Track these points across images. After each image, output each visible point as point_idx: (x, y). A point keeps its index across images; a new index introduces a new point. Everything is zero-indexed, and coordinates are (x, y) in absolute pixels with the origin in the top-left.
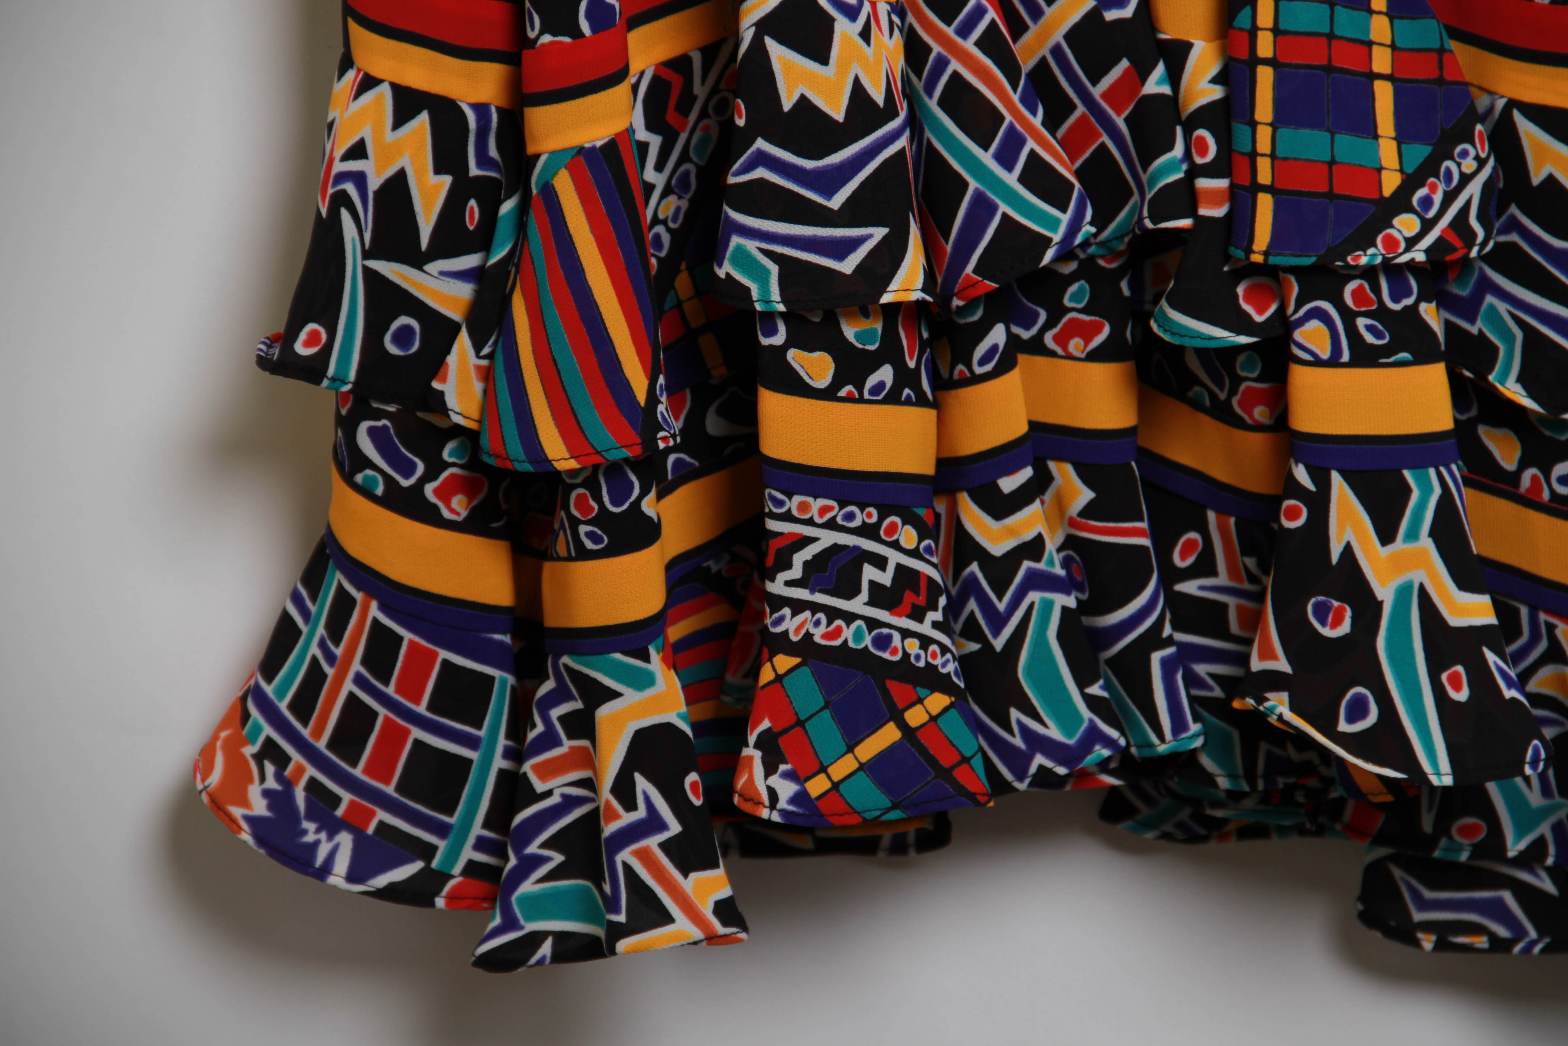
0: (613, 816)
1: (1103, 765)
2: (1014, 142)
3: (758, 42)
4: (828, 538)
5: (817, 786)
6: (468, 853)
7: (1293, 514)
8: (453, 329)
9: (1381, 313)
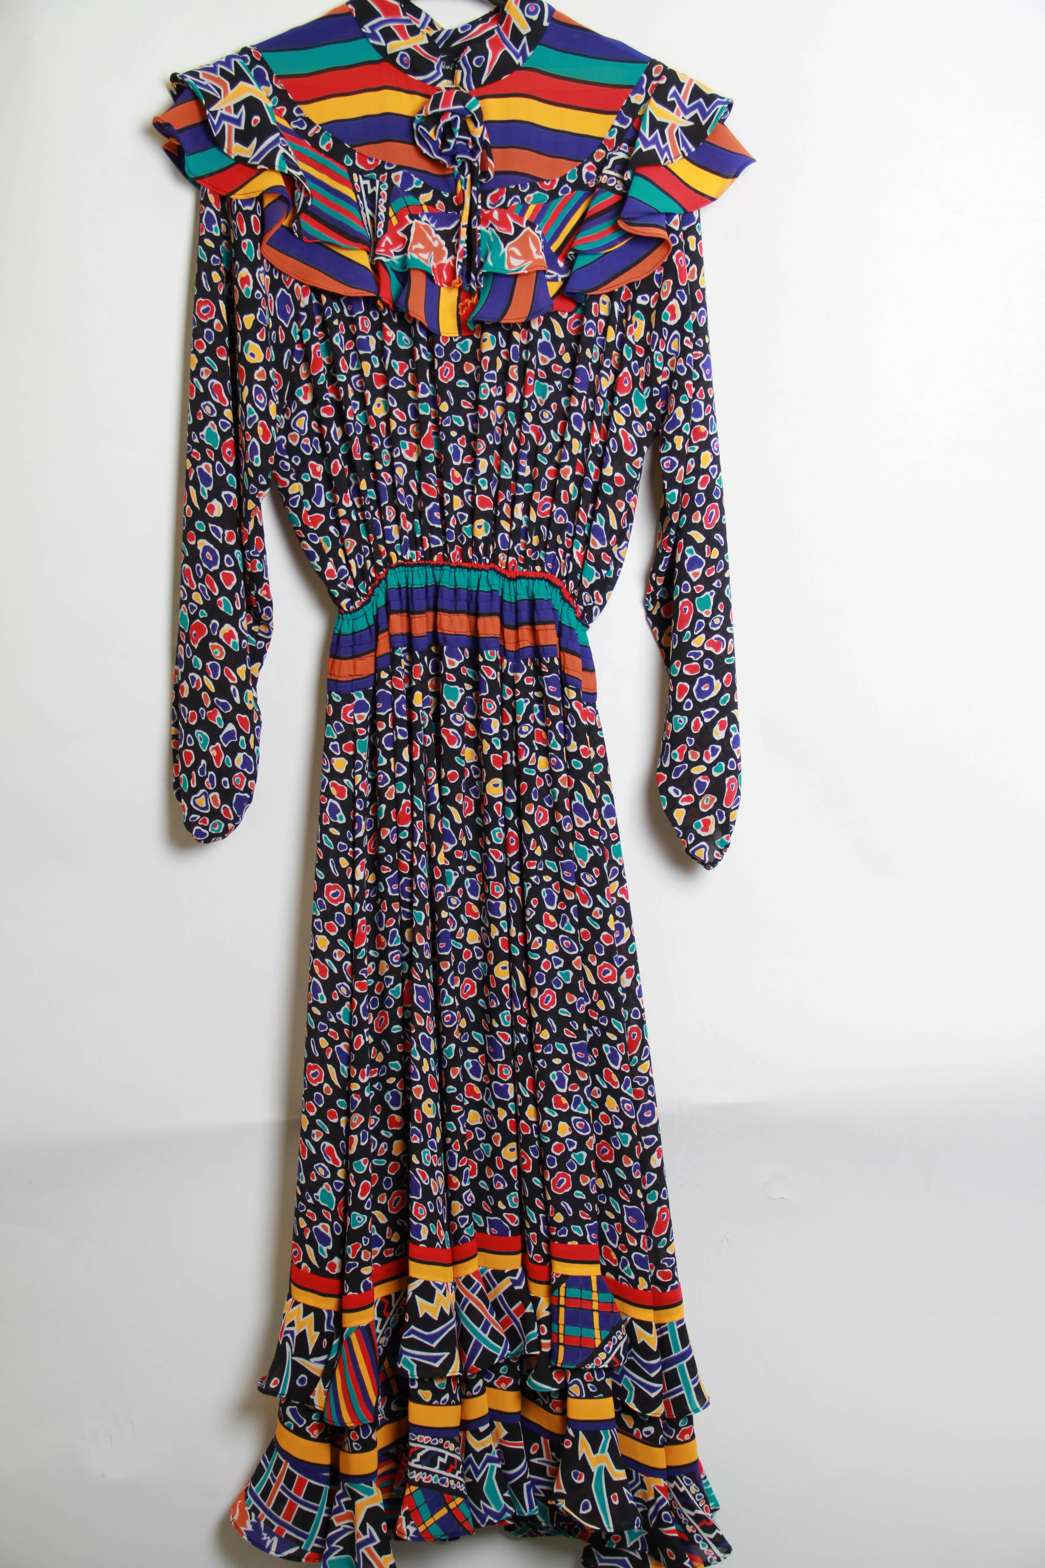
0: (359, 1537)
1: (508, 1519)
2: (487, 1324)
3: (413, 1297)
4: (428, 1449)
5: (422, 1528)
6: (313, 1544)
7: (568, 1444)
8: (317, 1379)
9: (595, 1382)
